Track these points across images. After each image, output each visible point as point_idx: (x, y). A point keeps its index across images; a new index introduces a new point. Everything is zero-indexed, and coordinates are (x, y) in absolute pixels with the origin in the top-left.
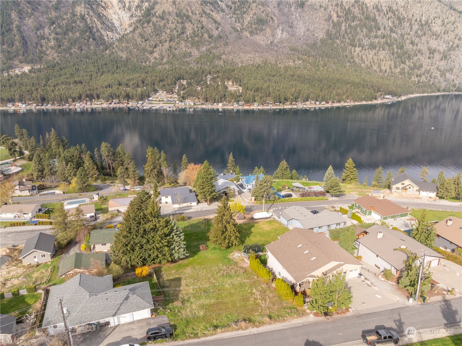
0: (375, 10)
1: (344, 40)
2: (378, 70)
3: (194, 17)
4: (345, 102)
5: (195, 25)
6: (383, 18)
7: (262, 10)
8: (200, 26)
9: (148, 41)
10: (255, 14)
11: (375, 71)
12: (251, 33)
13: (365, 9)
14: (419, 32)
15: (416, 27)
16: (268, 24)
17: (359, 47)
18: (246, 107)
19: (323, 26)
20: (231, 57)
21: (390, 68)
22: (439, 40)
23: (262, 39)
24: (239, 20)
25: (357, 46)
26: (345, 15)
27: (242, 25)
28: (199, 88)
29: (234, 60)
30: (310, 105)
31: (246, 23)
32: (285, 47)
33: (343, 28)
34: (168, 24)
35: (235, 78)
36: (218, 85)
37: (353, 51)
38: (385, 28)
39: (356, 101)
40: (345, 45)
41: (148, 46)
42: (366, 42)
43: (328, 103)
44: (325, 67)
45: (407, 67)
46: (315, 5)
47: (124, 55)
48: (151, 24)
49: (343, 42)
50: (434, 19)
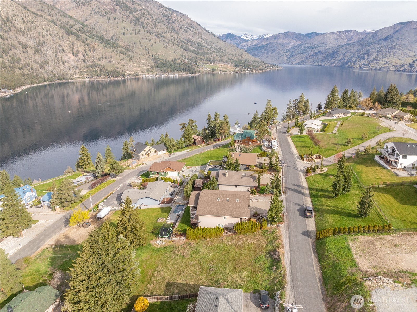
22: (26, 36)
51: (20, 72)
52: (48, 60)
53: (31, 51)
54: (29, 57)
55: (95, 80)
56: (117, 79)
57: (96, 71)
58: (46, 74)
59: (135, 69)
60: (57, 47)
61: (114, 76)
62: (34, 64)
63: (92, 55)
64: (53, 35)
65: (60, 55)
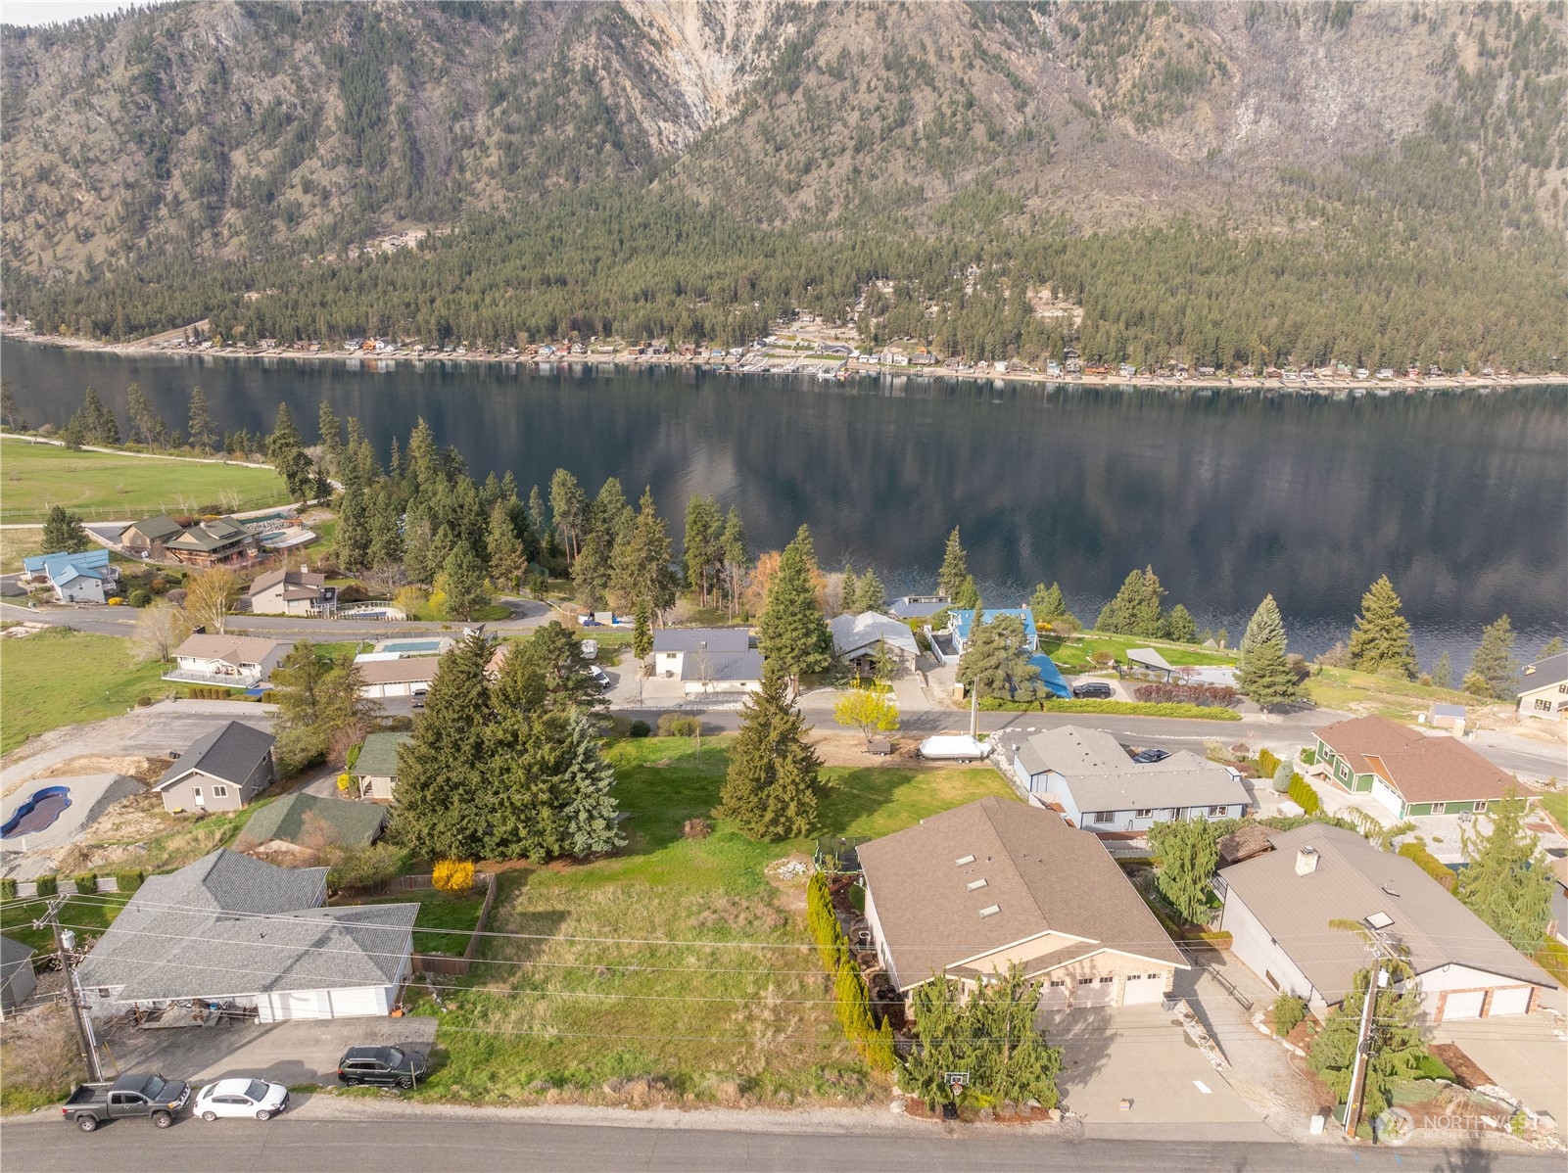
3: (945, 69)
4: (1473, 374)
5: (946, 95)
7: (1186, 39)
8: (961, 98)
9: (784, 152)
10: (1162, 53)
12: (1141, 121)
16: (1207, 87)
18: (1091, 380)
19: (1418, 93)
20: (1061, 203)
23: (1180, 142)
24: (1100, 77)
25: (1555, 162)
26: (1516, 46)
27: (1111, 92)
28: (935, 309)
29: (1068, 217)
30: (1334, 380)
31: (1125, 84)
32: (1261, 169)
33: (1501, 96)
34: (857, 92)
35: (1064, 277)
36: (1001, 299)
37: (1532, 181)
39: (1520, 370)
40: (1500, 159)
41: (782, 167)
43: (1406, 374)
44: (1412, 244)
46: (1393, 14)
47: (704, 197)
48: (798, 96)
49: (1493, 149)
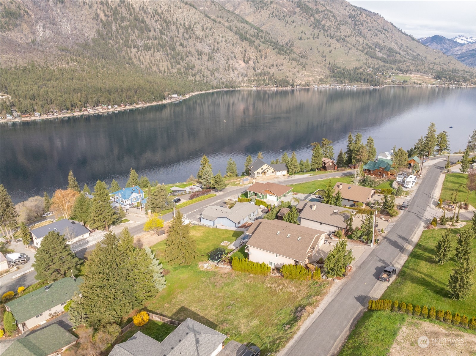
0: (142, 12)
1: (118, 40)
2: (157, 71)
4: (137, 104)
6: (151, 20)
11: (155, 72)
13: (132, 10)
14: (185, 34)
15: (182, 31)
16: (23, 18)
17: (134, 48)
18: (25, 119)
19: (92, 25)
21: (168, 68)
22: (203, 43)
23: (19, 36)
25: (132, 47)
26: (113, 15)
32: (52, 47)
33: (114, 28)
37: (129, 52)
38: (155, 30)
39: (147, 102)
40: (119, 45)
42: (139, 43)
43: (121, 106)
45: (182, 68)
46: (77, 1)
49: (116, 43)
50: (195, 24)
51: (193, 78)
52: (219, 67)
53: (205, 58)
54: (202, 64)
55: (262, 89)
56: (285, 89)
57: (264, 80)
58: (215, 81)
59: (306, 79)
60: (230, 53)
61: (283, 86)
62: (206, 70)
63: (262, 63)
64: (228, 41)
65: (231, 62)
